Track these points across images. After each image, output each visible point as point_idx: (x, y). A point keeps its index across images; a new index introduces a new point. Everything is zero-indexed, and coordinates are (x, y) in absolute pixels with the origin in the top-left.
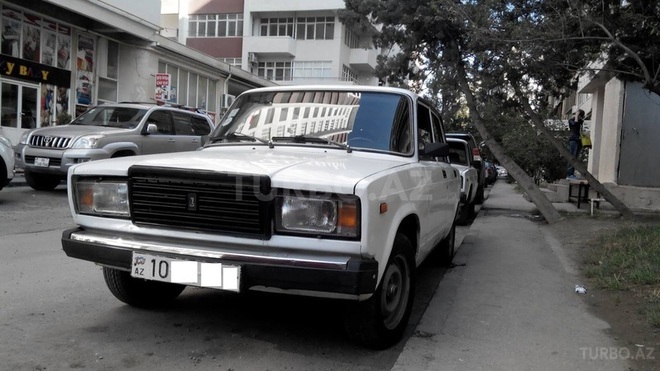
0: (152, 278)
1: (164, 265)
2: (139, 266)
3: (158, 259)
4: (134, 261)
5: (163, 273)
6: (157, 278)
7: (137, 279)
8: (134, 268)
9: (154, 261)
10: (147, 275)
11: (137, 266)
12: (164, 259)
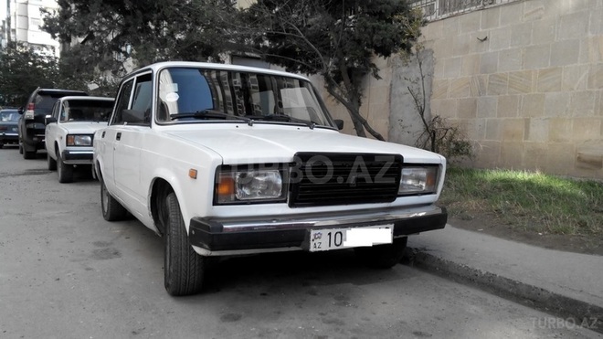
0: (328, 249)
1: (339, 235)
2: (317, 241)
3: (334, 231)
4: (312, 237)
5: (338, 242)
6: (333, 247)
7: (316, 252)
8: (312, 244)
9: (330, 234)
10: (325, 247)
11: (316, 241)
12: (339, 230)
